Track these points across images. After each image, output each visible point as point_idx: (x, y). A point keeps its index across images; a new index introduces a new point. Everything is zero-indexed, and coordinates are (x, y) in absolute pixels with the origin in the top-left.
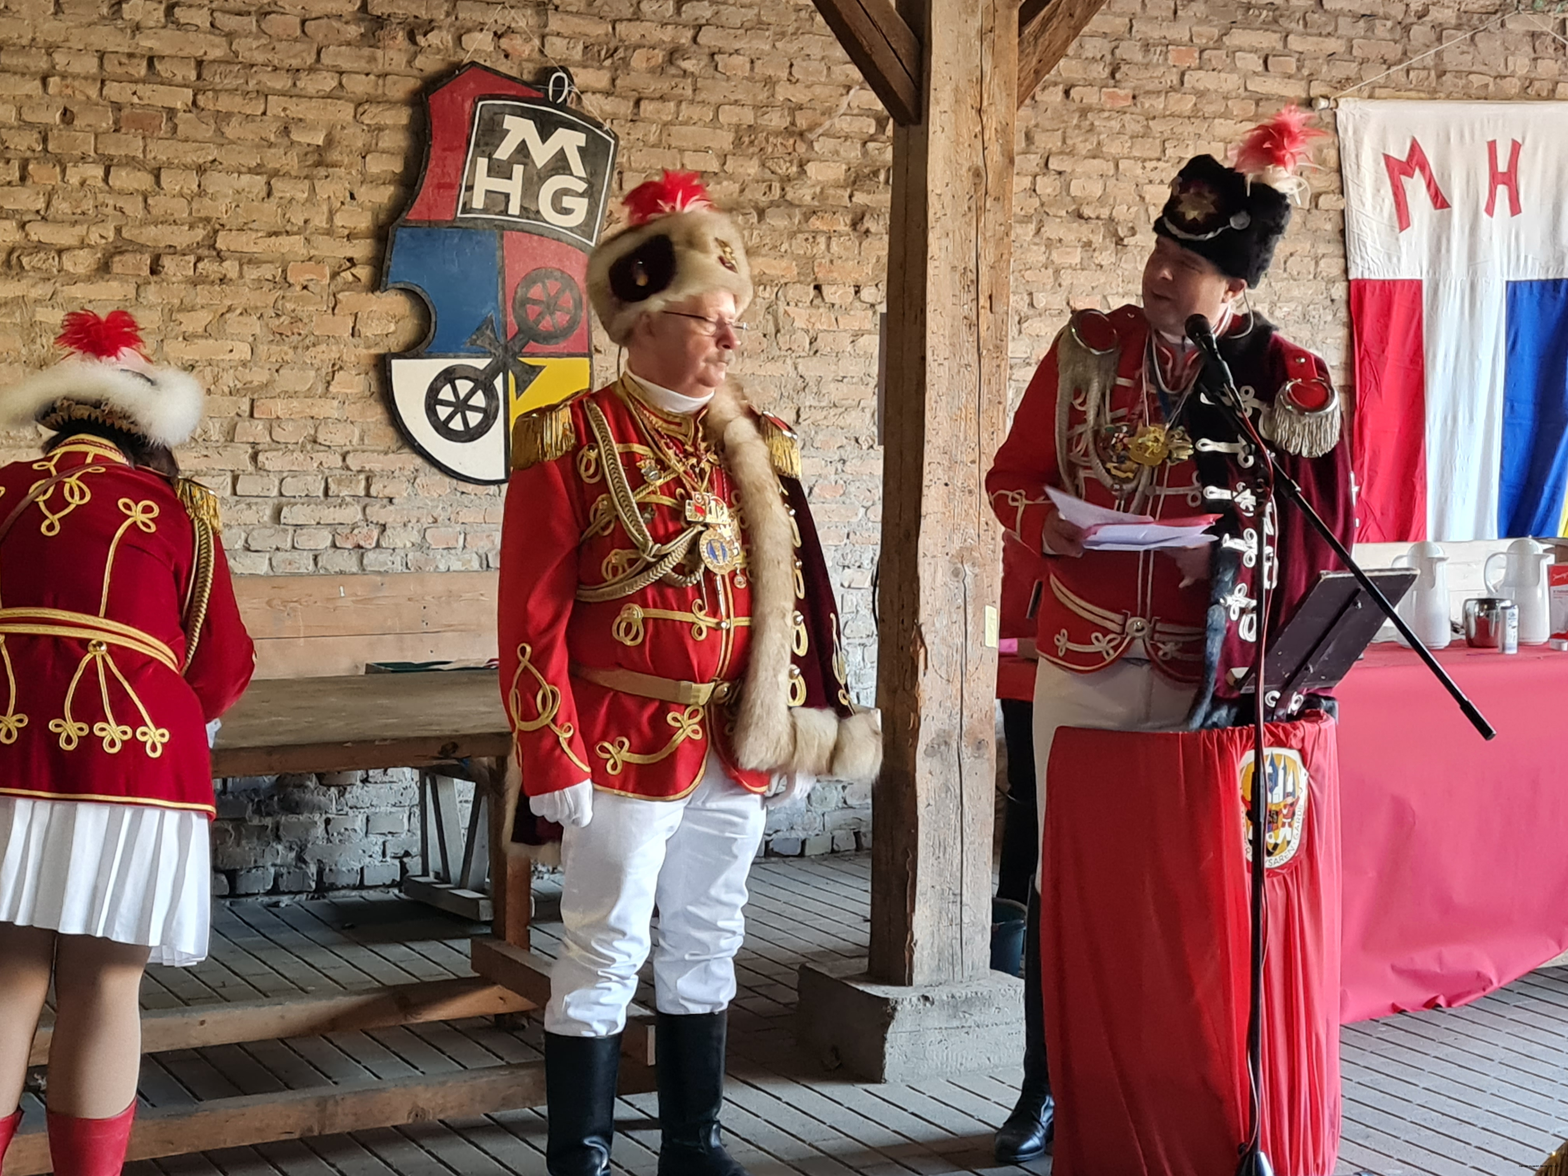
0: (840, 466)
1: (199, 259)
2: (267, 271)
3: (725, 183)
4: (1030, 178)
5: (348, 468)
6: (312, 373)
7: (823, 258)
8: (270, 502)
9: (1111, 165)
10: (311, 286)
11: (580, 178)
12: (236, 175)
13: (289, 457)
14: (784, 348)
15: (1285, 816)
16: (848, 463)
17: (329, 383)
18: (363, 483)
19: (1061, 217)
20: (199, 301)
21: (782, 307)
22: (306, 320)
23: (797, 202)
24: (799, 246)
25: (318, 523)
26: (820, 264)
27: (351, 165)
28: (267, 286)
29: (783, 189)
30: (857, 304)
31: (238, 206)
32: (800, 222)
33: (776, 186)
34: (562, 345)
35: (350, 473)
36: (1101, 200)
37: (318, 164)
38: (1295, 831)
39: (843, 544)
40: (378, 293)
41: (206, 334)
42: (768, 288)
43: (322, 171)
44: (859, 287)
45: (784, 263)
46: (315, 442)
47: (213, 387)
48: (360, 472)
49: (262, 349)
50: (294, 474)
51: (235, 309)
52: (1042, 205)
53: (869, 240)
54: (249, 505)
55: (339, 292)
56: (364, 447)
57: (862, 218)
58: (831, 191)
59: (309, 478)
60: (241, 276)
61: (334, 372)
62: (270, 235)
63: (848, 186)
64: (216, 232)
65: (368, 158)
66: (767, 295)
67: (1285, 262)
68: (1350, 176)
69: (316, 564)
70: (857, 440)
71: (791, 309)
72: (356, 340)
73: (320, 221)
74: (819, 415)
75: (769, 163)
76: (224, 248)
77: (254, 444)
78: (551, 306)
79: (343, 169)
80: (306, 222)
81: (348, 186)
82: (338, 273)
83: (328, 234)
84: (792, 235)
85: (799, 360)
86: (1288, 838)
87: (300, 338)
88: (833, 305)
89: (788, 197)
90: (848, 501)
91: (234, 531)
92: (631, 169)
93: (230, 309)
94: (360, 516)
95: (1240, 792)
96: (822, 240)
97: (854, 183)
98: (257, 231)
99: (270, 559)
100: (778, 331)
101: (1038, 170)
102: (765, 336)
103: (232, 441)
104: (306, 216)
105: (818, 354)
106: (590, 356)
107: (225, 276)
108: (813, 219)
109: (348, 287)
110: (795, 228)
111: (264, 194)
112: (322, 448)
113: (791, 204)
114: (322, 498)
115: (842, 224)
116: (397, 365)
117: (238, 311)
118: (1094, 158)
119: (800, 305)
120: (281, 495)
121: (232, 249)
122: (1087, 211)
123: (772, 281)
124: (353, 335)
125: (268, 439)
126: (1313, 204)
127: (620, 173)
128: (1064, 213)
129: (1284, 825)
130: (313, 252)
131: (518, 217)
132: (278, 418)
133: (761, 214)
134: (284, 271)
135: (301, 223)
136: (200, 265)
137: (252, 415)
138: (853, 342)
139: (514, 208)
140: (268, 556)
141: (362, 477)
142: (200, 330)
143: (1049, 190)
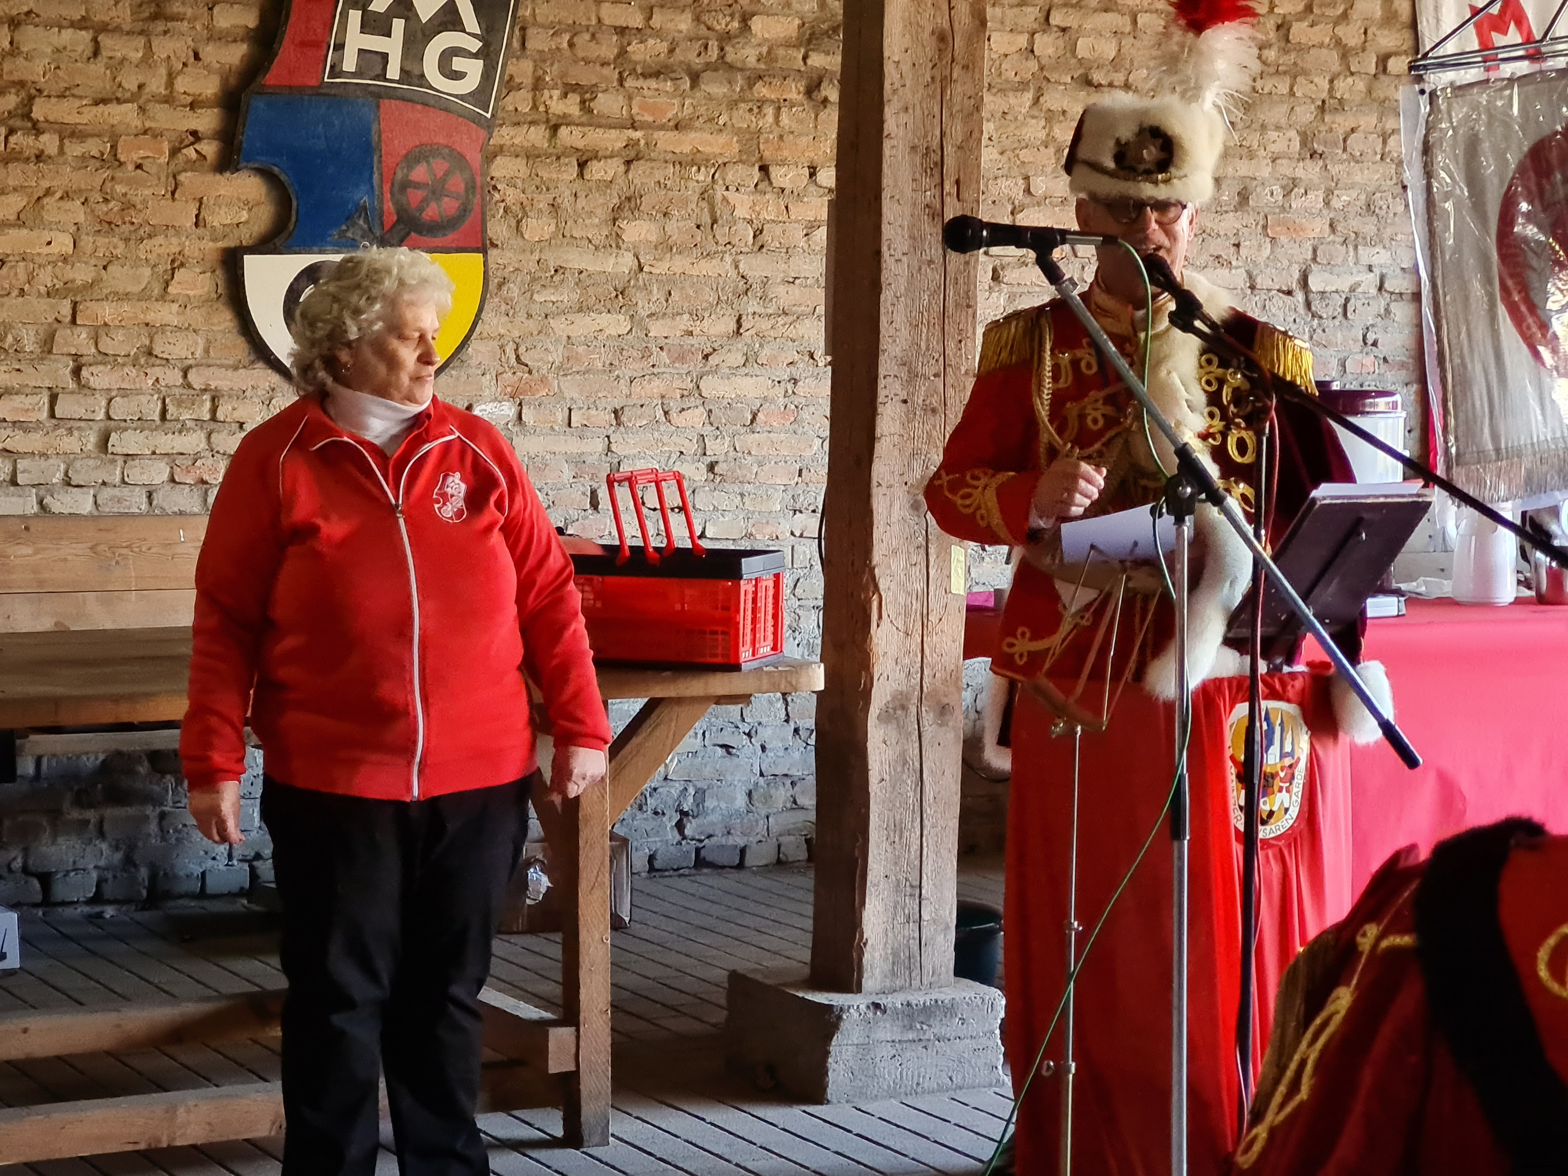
0: (790, 387)
1: (11, 132)
2: (93, 147)
3: (651, 42)
4: (1026, 36)
5: (190, 386)
6: (147, 272)
7: (771, 132)
8: (96, 427)
9: (1127, 19)
10: (147, 165)
11: (474, 35)
12: (57, 29)
13: (117, 374)
14: (722, 241)
15: (1282, 780)
16: (800, 384)
17: (167, 284)
18: (208, 405)
19: (1065, 84)
20: (11, 182)
21: (720, 191)
22: (139, 206)
23: (739, 65)
24: (742, 118)
25: (154, 453)
26: (767, 141)
27: (195, 19)
28: (93, 164)
29: (722, 49)
30: (812, 188)
31: (58, 68)
32: (742, 90)
33: (713, 45)
34: (450, 237)
35: (192, 392)
36: (1115, 63)
37: (155, 17)
38: (1294, 798)
39: (793, 483)
40: (227, 174)
41: (19, 222)
42: (703, 169)
43: (160, 26)
44: (815, 168)
45: (722, 139)
46: (150, 354)
47: (26, 287)
48: (205, 390)
49: (87, 242)
50: (124, 393)
51: (55, 192)
52: (1042, 69)
53: (827, 111)
54: (70, 431)
55: (179, 173)
56: (211, 362)
57: (819, 84)
58: (781, 52)
59: (144, 399)
60: (61, 151)
61: (173, 269)
62: (96, 103)
63: (801, 45)
64: (31, 98)
65: (216, 10)
66: (701, 178)
67: (1345, 140)
68: (1427, 34)
69: (151, 504)
70: (812, 356)
71: (731, 195)
72: (200, 231)
73: (156, 85)
74: (764, 325)
75: (705, 18)
76: (42, 119)
77: (76, 357)
78: (437, 190)
79: (185, 23)
80: (141, 87)
81: (192, 44)
82: (179, 150)
83: (166, 102)
84: (733, 105)
85: (741, 257)
86: (1286, 806)
87: (132, 228)
88: (783, 190)
89: (729, 58)
90: (800, 431)
91: (51, 461)
92: (535, 24)
93: (48, 192)
94: (203, 445)
95: (1228, 752)
96: (769, 111)
97: (809, 41)
98: (81, 98)
99: (95, 496)
100: (714, 221)
101: (1036, 26)
102: (698, 227)
103: (50, 352)
104: (141, 79)
105: (764, 250)
106: (485, 252)
107: (42, 152)
108: (760, 83)
109: (191, 166)
110: (736, 97)
111: (89, 52)
112: (158, 362)
113: (731, 67)
114: (158, 422)
115: (794, 91)
116: (250, 261)
117: (58, 195)
118: (1106, 11)
119: (742, 190)
120: (109, 418)
121: (51, 119)
122: (1097, 77)
123: (708, 160)
124: (197, 225)
125: (93, 350)
126: (1381, 68)
127: (523, 29)
128: (1069, 80)
129: (1280, 790)
130: (148, 124)
131: (398, 82)
132: (106, 324)
133: (695, 78)
134: (114, 147)
135: (134, 88)
136: (13, 139)
137: (74, 321)
138: (806, 235)
139: (393, 71)
140: (92, 492)
141: (207, 397)
142: (13, 218)
143: (1050, 51)
